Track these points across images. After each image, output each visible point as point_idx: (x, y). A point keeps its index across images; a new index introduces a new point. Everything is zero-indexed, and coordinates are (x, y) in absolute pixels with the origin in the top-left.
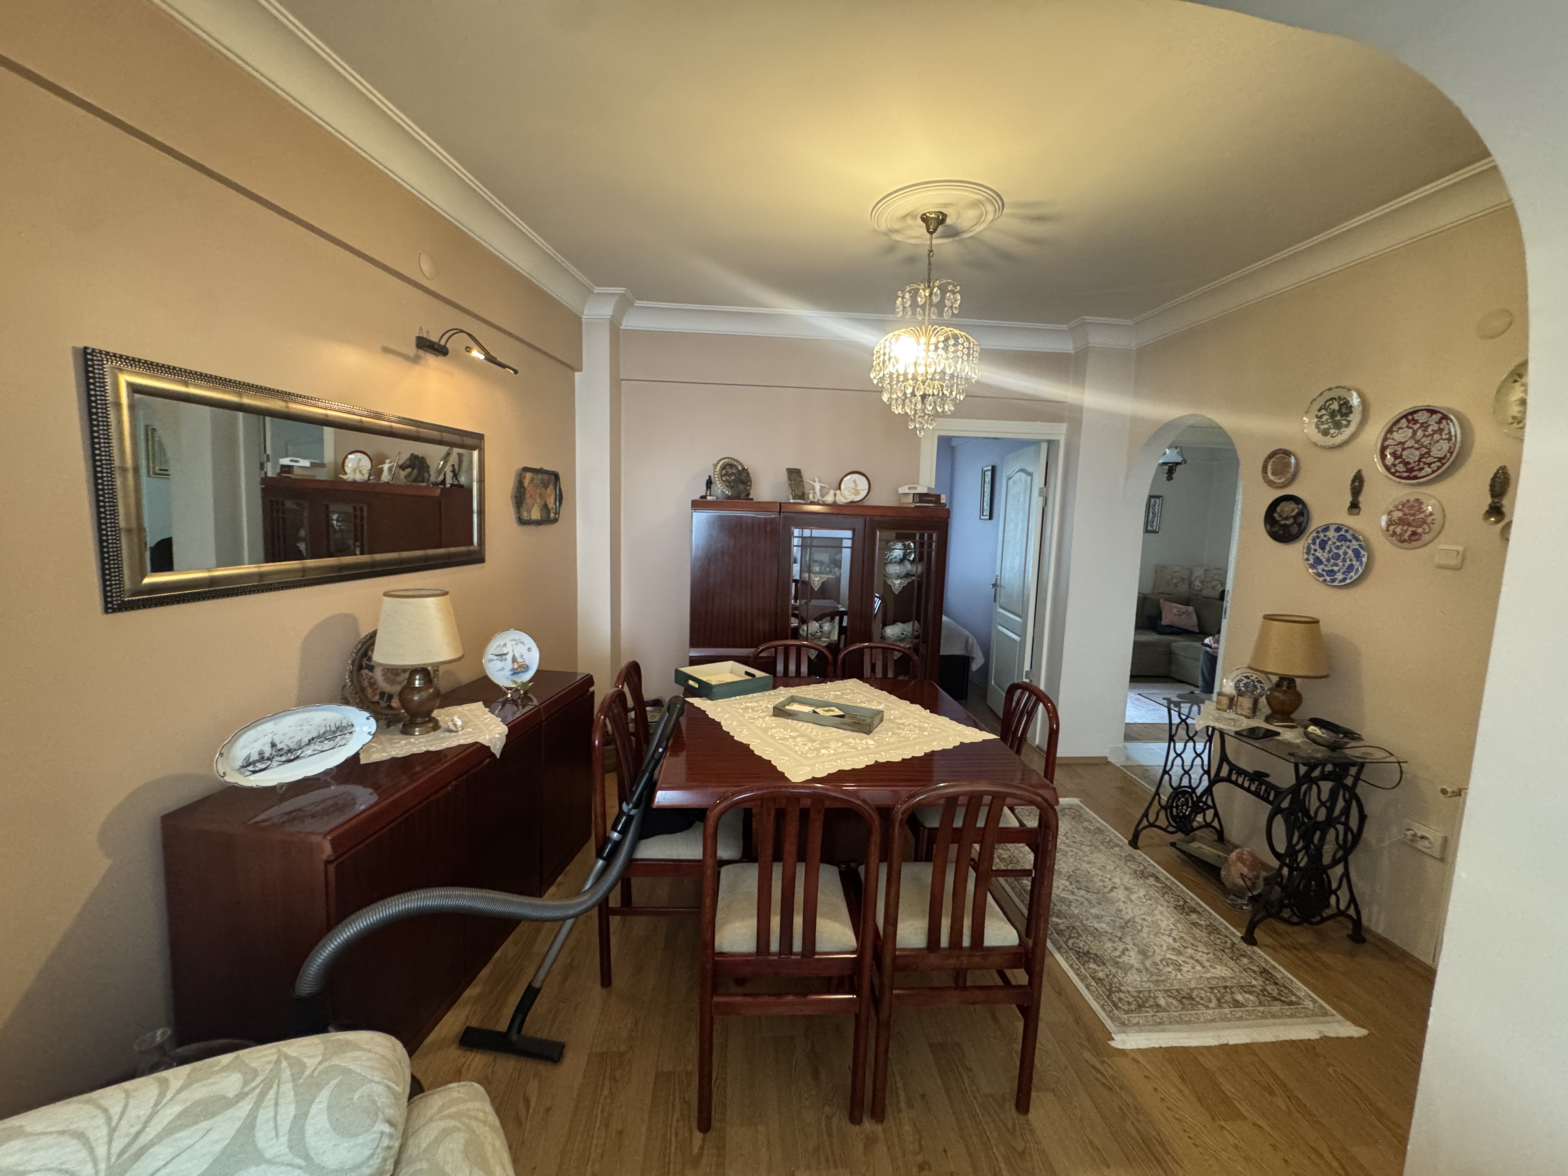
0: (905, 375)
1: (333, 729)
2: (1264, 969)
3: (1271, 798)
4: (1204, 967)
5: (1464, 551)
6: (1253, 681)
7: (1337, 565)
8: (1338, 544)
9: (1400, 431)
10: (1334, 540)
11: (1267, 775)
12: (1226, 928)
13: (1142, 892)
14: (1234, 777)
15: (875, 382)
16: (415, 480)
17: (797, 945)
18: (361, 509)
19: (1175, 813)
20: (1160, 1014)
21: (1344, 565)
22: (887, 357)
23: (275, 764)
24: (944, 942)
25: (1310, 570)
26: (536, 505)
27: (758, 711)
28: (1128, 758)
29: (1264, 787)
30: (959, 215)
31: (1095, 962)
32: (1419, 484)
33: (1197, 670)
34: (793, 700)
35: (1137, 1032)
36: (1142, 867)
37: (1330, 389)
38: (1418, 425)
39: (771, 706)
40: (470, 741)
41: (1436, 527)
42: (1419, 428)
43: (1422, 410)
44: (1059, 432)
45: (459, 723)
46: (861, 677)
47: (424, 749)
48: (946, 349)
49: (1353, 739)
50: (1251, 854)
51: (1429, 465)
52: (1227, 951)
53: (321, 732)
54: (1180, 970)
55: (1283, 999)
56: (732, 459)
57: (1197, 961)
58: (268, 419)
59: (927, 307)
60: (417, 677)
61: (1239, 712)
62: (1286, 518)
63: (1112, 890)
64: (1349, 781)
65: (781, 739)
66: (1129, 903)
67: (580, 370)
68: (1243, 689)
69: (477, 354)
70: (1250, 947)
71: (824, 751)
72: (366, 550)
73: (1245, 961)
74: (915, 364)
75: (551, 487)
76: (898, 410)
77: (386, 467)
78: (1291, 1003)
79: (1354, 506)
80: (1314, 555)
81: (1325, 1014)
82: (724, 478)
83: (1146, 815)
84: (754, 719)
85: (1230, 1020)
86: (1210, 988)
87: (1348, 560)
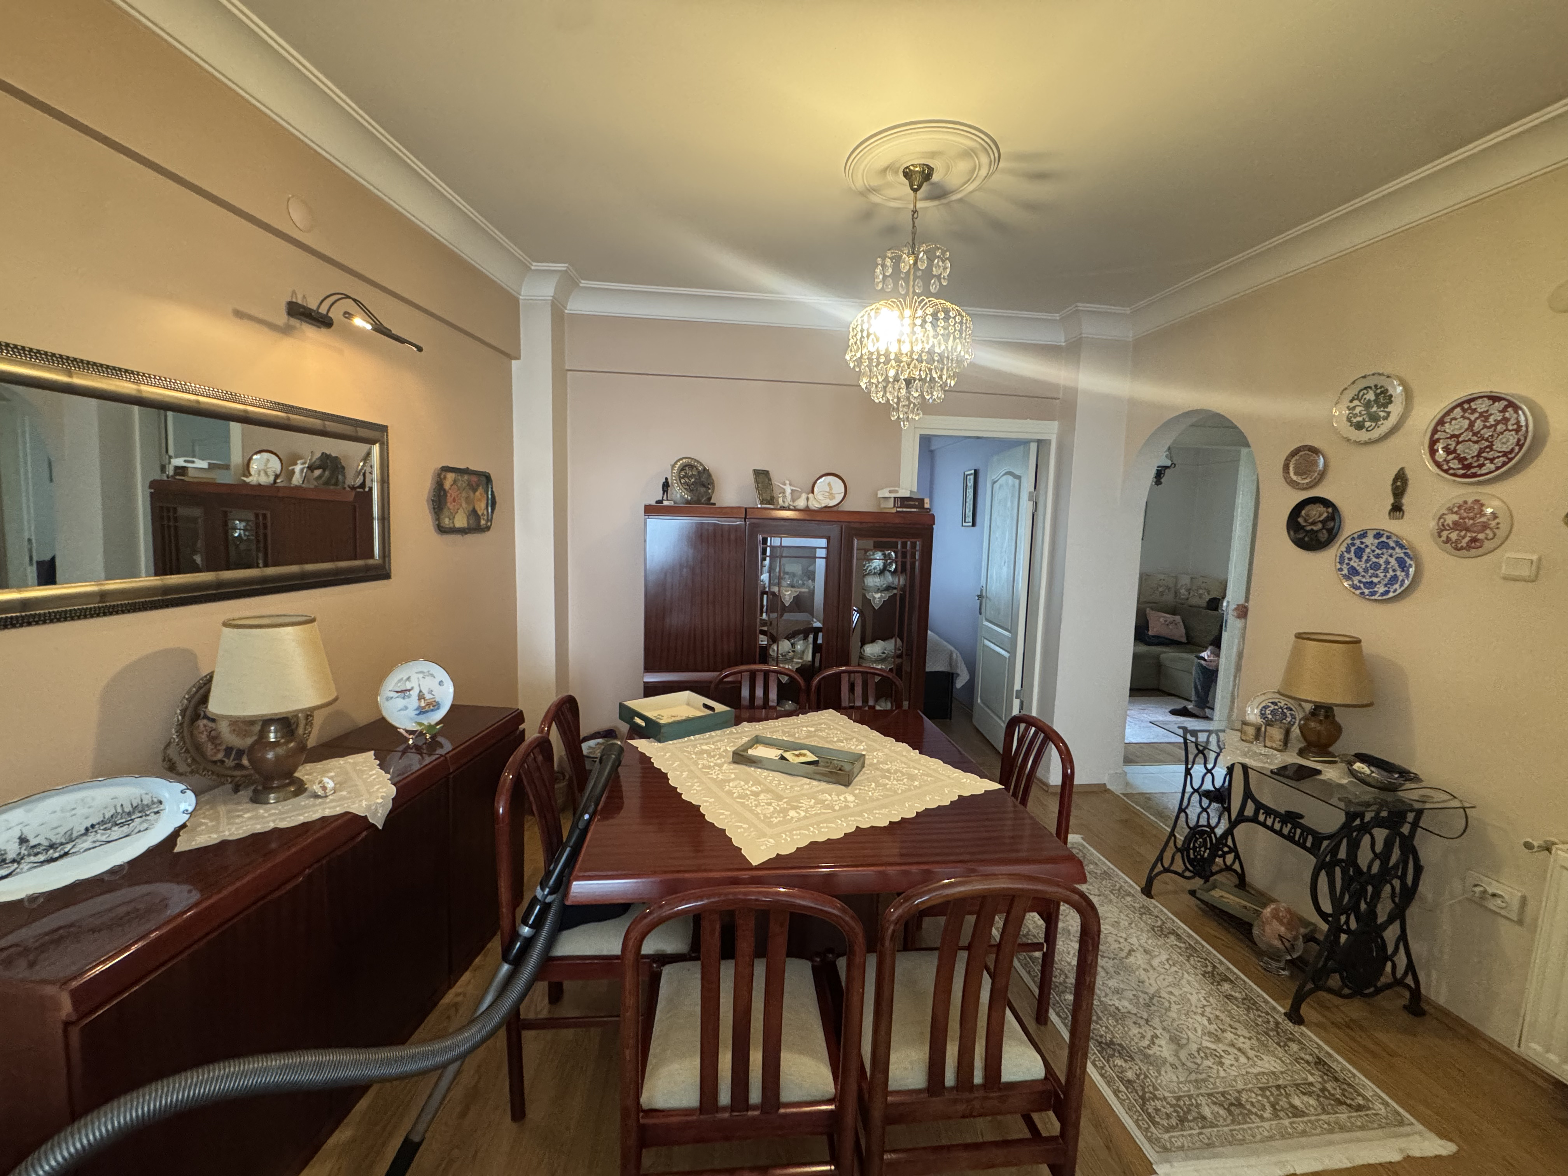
0: (887, 355)
1: (128, 809)
2: (1318, 1058)
3: (1309, 844)
4: (1248, 1058)
5: (1540, 559)
6: (1281, 708)
7: (1377, 576)
8: (1378, 551)
9: (1453, 422)
10: (1373, 548)
11: (1301, 817)
12: (1266, 1001)
13: (1164, 957)
14: (1261, 818)
15: (852, 365)
16: (327, 483)
17: (755, 1095)
18: (264, 516)
19: (1192, 856)
20: (1207, 1131)
21: (1385, 576)
22: (865, 334)
23: (25, 866)
24: (950, 1079)
25: (1346, 584)
26: (461, 511)
27: (714, 756)
28: (1127, 784)
29: (1299, 831)
30: (948, 168)
31: (1121, 1056)
32: (1480, 483)
33: (1189, 682)
34: (757, 741)
35: (1184, 1160)
36: (1159, 923)
37: (1364, 377)
38: (1477, 415)
39: (730, 749)
40: (339, 811)
41: (1501, 533)
42: (1477, 418)
43: (1481, 397)
44: (1050, 430)
45: (330, 784)
46: (838, 708)
47: (272, 825)
48: (934, 326)
49: (1410, 780)
50: (1289, 911)
51: (1492, 460)
52: (1271, 1034)
53: (108, 815)
54: (1221, 1064)
55: (1349, 1102)
56: (692, 459)
57: (1240, 1050)
58: (170, 414)
59: (912, 277)
60: (272, 728)
61: (1268, 744)
62: (1314, 523)
63: (1129, 953)
64: (1406, 829)
65: (740, 797)
66: (1151, 971)
67: (518, 358)
68: (1270, 716)
69: (360, 322)
70: (1297, 1028)
71: (792, 813)
72: (270, 561)
73: (1295, 1047)
74: (899, 341)
75: (480, 490)
76: (878, 398)
77: (298, 468)
78: (1359, 1108)
79: (1397, 509)
80: (1348, 564)
81: (1401, 1123)
82: (683, 481)
83: (1160, 858)
84: (709, 767)
85: (1291, 1136)
86: (1260, 1089)
87: (1390, 571)
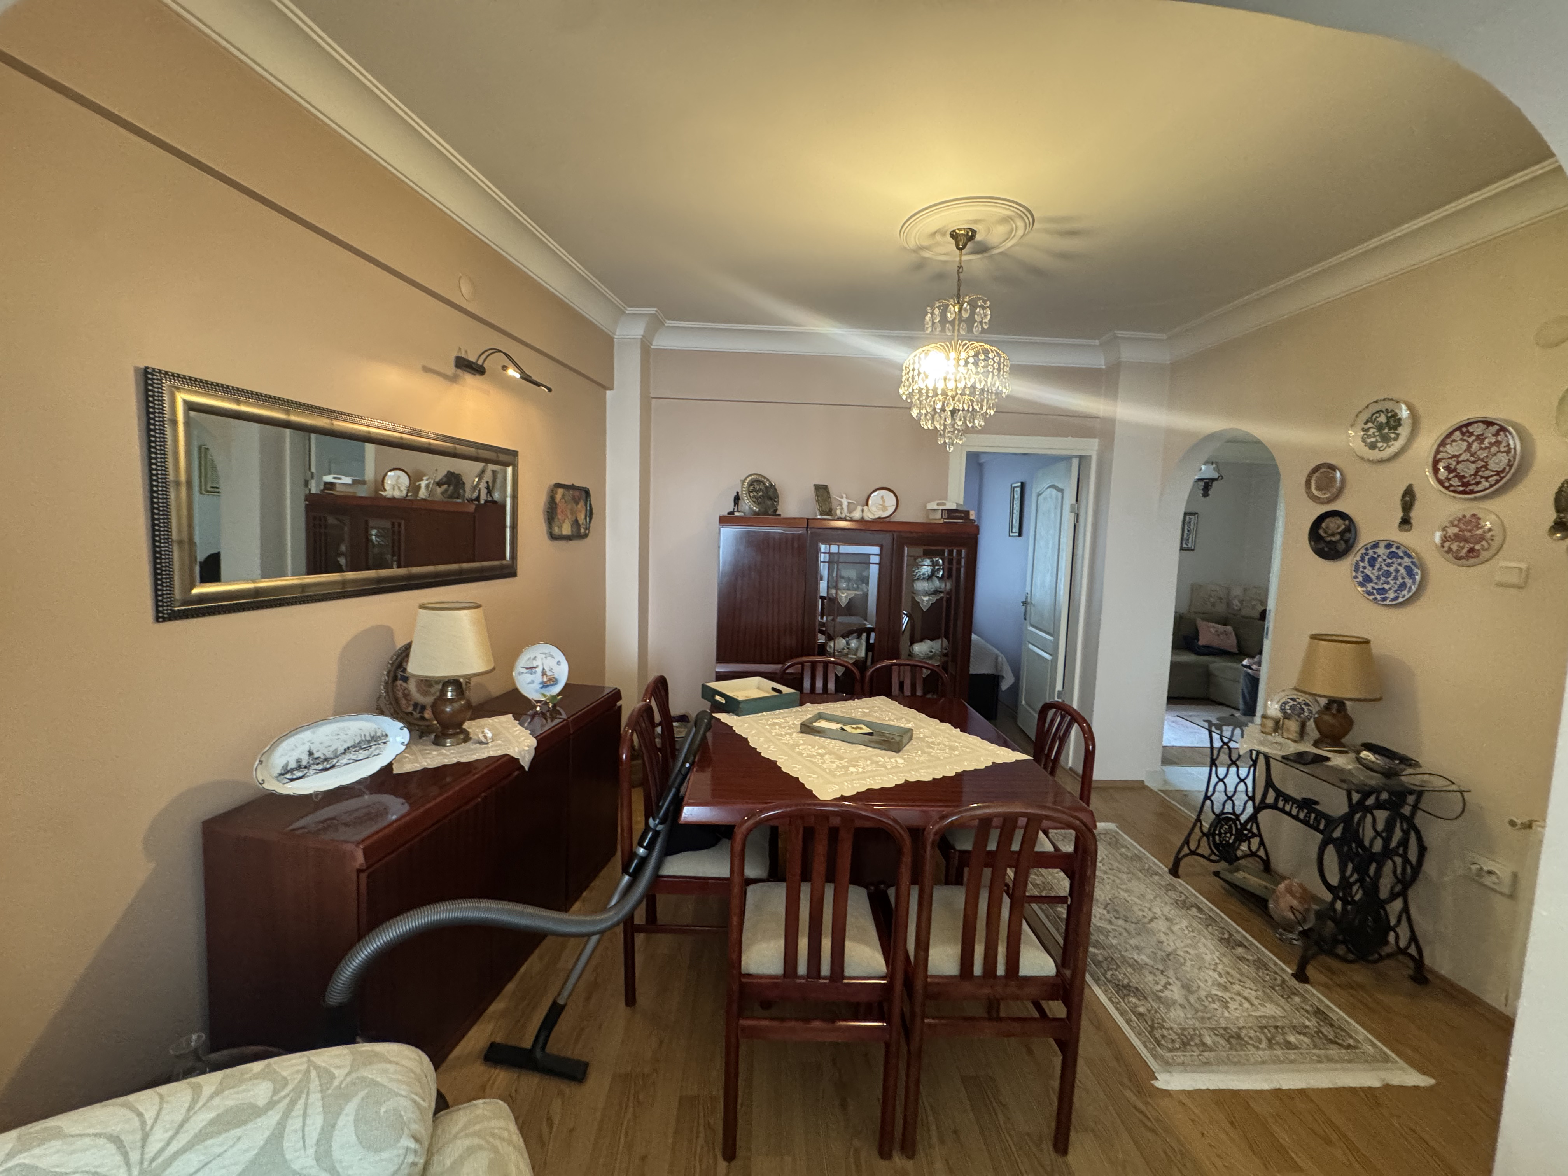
0: (935, 390)
1: (368, 738)
2: (1318, 1008)
3: (1322, 827)
4: (1252, 1005)
5: (1528, 569)
6: (1299, 703)
7: (1388, 583)
8: (1389, 561)
9: (1454, 444)
10: (1385, 557)
11: (1317, 803)
12: (1276, 964)
13: (1185, 923)
14: (1281, 804)
15: (904, 397)
16: (451, 497)
17: (826, 969)
18: (399, 525)
19: (1218, 841)
20: (1206, 1054)
21: (1395, 583)
22: (916, 373)
23: (312, 772)
24: (978, 970)
25: (1359, 589)
26: (567, 521)
27: (785, 727)
28: (1166, 782)
29: (1313, 815)
30: (989, 230)
31: (1135, 996)
32: (1476, 499)
33: (1237, 692)
34: (820, 717)
35: (1181, 1072)
36: (1183, 897)
37: (1376, 402)
38: (1473, 438)
39: (798, 723)
40: (500, 753)
41: (1495, 545)
42: (1473, 441)
43: (1477, 422)
44: (1091, 447)
45: (489, 735)
46: (889, 695)
47: (455, 761)
48: (976, 364)
49: (1410, 766)
50: (1301, 886)
51: (1487, 479)
52: (1277, 988)
53: (357, 741)
54: (1227, 1008)
55: (1340, 1042)
56: (759, 475)
57: (1245, 998)
58: (313, 436)
59: (957, 322)
60: (450, 689)
61: (1285, 735)
62: (1333, 535)
63: (1151, 920)
64: (1407, 810)
65: (809, 756)
66: (1171, 935)
67: (611, 389)
68: (1289, 711)
69: (512, 373)
70: (1302, 985)
71: (852, 769)
72: (402, 564)
73: (1297, 999)
74: (945, 379)
75: (582, 503)
76: (927, 425)
77: (423, 484)
78: (1349, 1047)
79: (1406, 522)
80: (1362, 572)
81: (1386, 1059)
82: (752, 495)
83: (1187, 842)
84: (781, 735)
85: (1282, 1062)
86: (1260, 1027)
87: (1400, 578)
